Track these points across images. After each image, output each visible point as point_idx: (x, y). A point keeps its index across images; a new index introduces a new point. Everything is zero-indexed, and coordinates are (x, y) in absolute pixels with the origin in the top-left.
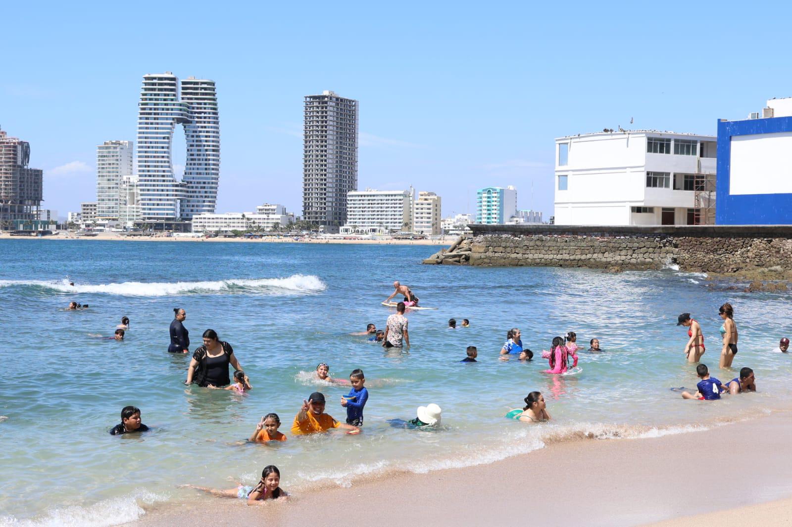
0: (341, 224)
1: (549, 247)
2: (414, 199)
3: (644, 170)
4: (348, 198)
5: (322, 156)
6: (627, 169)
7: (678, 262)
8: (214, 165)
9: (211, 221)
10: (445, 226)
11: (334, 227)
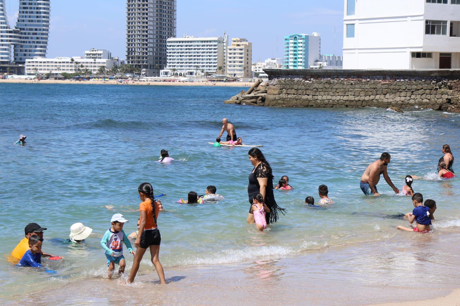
0: (161, 68)
1: (337, 89)
2: (227, 45)
3: (423, 19)
4: (168, 44)
5: (144, 5)
6: (408, 18)
7: (452, 102)
8: (45, 13)
9: (42, 64)
10: (256, 69)
11: (154, 70)
